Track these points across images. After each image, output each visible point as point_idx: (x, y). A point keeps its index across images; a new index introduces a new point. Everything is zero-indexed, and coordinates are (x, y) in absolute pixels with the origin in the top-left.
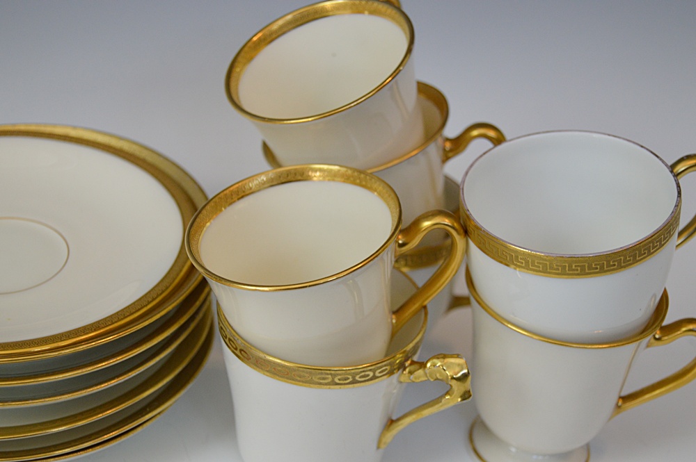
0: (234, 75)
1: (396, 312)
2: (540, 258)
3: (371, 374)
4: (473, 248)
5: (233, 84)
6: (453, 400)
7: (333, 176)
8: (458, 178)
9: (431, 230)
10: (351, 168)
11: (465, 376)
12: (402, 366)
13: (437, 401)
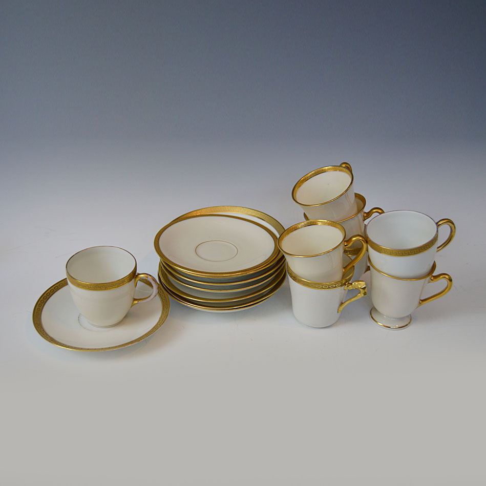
0: (295, 191)
1: (344, 268)
2: (389, 250)
3: (334, 286)
4: (369, 248)
5: (294, 194)
6: (361, 295)
7: (324, 224)
8: (366, 224)
9: (355, 240)
10: (330, 221)
11: (365, 288)
12: (345, 284)
13: (356, 296)
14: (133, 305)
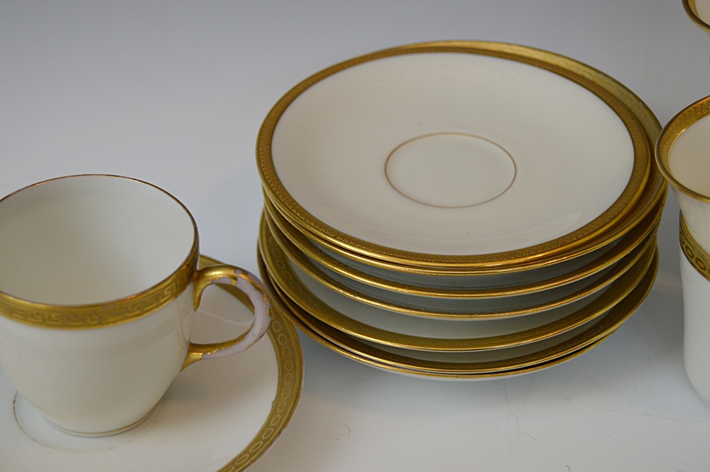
14: (187, 363)
